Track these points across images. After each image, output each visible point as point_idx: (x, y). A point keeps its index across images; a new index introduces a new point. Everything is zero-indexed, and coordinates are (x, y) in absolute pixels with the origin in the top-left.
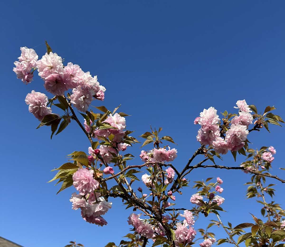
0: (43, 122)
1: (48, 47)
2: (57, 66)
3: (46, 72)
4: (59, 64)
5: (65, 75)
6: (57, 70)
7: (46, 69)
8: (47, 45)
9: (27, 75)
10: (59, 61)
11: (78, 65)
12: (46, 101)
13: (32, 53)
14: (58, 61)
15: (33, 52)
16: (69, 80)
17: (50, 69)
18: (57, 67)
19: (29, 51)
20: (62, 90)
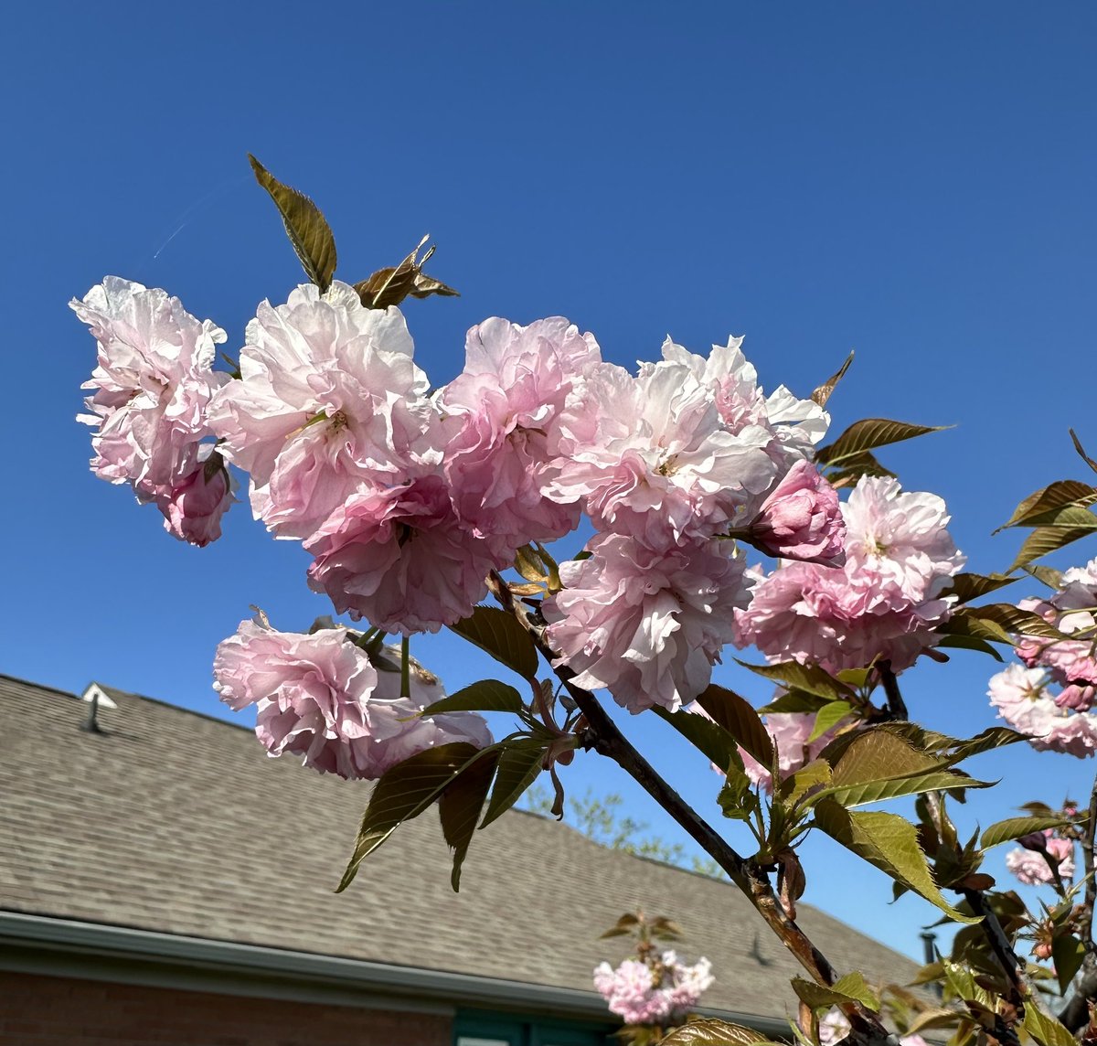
0: (374, 831)
1: (282, 197)
2: (376, 412)
3: (296, 481)
4: (387, 378)
5: (461, 469)
6: (384, 447)
7: (292, 456)
8: (272, 184)
9: (181, 499)
10: (384, 360)
11: (560, 321)
12: (358, 683)
13: (158, 323)
14: (375, 358)
15: (168, 312)
16: (507, 492)
17: (326, 439)
18: (382, 416)
19: (139, 315)
20: (462, 585)
